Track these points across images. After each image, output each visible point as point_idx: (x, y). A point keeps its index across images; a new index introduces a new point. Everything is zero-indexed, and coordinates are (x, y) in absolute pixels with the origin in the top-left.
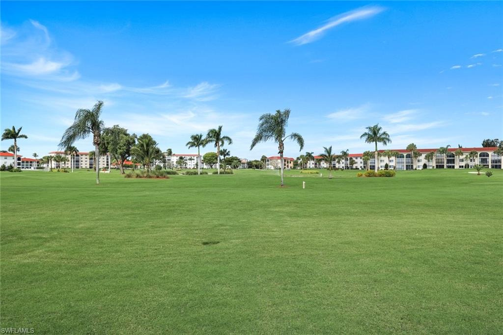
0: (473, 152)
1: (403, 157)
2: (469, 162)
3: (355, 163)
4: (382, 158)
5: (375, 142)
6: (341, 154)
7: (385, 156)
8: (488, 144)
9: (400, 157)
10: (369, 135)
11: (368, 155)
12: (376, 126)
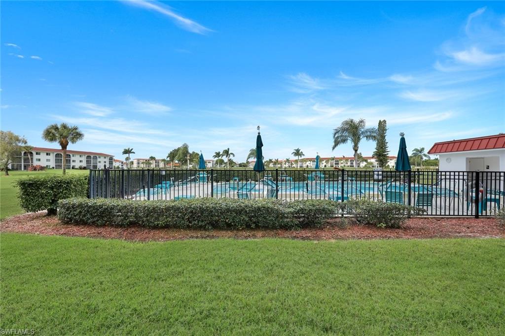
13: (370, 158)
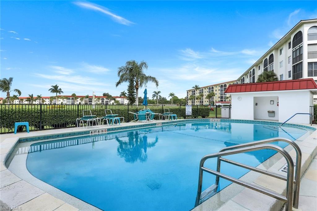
0: (99, 98)
1: (70, 99)
2: (97, 102)
3: (45, 101)
4: (60, 99)
5: (56, 93)
6: (37, 97)
7: (61, 99)
8: (105, 95)
9: (69, 99)
10: (53, 89)
11: (52, 98)
12: (56, 85)
13: (117, 97)
